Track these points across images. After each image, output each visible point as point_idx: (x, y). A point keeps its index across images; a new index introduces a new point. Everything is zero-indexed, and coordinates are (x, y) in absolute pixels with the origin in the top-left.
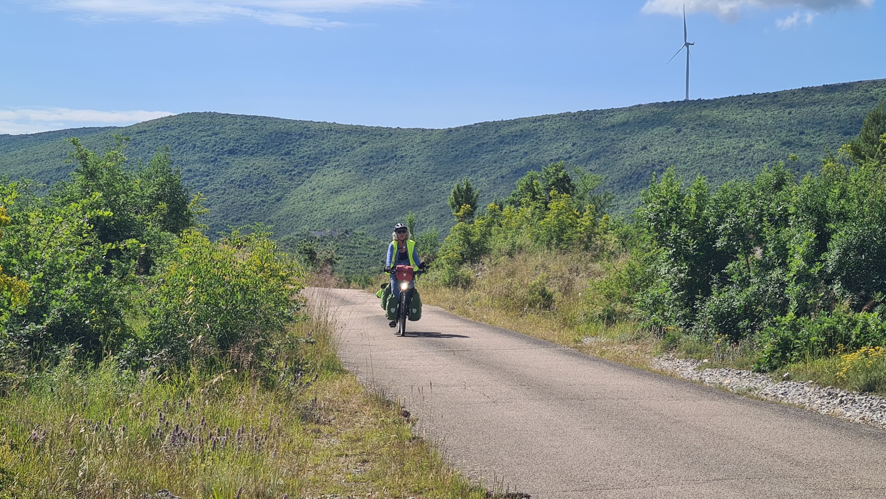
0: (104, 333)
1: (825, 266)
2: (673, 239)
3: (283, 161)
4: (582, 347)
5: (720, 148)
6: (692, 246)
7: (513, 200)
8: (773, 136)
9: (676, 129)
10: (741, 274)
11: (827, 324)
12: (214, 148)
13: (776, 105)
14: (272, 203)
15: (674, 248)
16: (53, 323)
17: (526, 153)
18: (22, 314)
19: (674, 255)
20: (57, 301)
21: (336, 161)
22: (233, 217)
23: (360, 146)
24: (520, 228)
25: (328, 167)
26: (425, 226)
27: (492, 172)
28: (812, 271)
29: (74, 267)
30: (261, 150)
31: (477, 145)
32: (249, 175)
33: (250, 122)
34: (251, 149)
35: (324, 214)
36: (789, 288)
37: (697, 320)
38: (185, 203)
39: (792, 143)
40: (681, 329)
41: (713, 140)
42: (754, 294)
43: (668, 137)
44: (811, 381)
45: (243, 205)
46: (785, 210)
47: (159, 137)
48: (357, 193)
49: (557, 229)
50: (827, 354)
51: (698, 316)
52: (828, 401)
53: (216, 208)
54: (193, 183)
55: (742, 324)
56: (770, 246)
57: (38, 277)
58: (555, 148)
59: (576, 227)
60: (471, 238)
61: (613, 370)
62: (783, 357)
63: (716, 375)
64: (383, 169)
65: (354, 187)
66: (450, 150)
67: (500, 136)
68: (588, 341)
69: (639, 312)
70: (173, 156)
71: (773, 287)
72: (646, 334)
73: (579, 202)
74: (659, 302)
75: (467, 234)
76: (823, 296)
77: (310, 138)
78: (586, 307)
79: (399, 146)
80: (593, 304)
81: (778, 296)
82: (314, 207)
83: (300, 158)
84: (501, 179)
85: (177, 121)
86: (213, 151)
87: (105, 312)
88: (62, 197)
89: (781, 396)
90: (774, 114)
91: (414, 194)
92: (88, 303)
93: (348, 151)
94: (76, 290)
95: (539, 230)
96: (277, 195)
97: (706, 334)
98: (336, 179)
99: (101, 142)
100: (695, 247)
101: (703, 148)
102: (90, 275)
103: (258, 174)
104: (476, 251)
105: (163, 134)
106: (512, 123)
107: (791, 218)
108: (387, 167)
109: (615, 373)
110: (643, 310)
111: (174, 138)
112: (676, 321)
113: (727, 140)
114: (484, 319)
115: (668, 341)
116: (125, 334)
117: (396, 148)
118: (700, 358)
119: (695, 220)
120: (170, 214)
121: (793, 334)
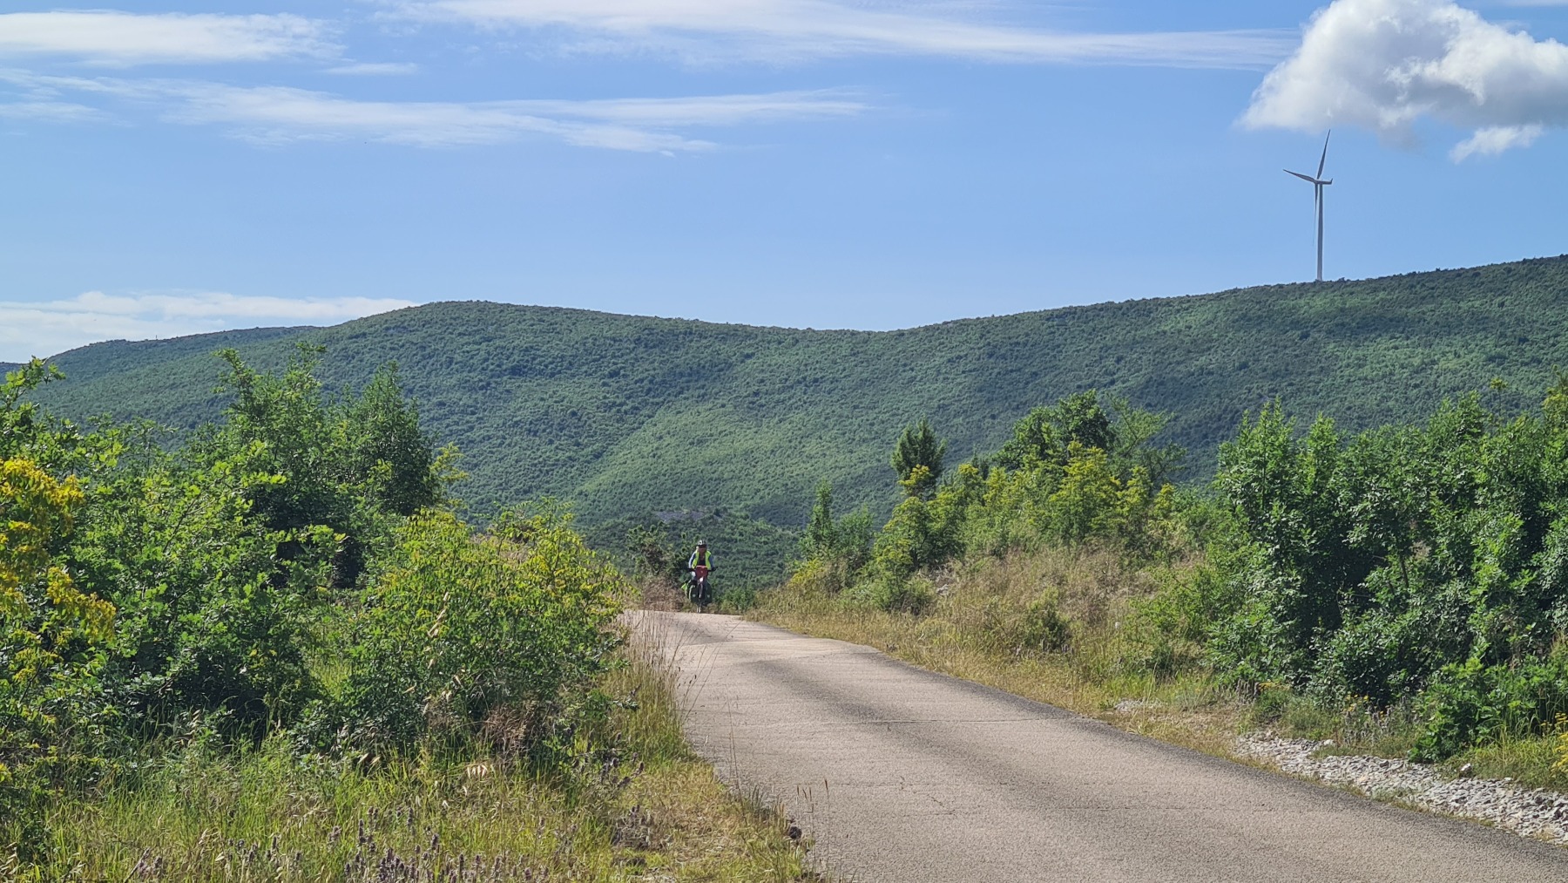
0: (271, 690)
1: (1538, 575)
2: (1275, 529)
3: (607, 388)
4: (1113, 718)
5: (1378, 366)
6: (1309, 541)
7: (1006, 458)
8: (1472, 346)
9: (1300, 332)
10: (1392, 590)
11: (1538, 679)
12: (485, 365)
13: (1476, 290)
14: (586, 462)
15: (1276, 544)
16: (184, 672)
17: (1035, 374)
18: (129, 656)
19: (1277, 556)
20: (190, 633)
21: (699, 388)
22: (518, 486)
23: (742, 362)
24: (1016, 508)
25: (685, 398)
26: (857, 502)
27: (975, 407)
28: (1514, 585)
29: (220, 574)
30: (567, 369)
31: (949, 361)
32: (547, 411)
33: (549, 319)
34: (550, 367)
35: (679, 482)
36: (1476, 615)
37: (1316, 671)
38: (425, 463)
39: (1505, 358)
40: (1288, 687)
41: (1365, 352)
42: (1416, 626)
43: (1286, 347)
44: (1509, 779)
45: (535, 465)
46: (1469, 478)
47: (388, 345)
48: (736, 445)
49: (1080, 509)
50: (1537, 731)
51: (1318, 665)
52: (1536, 813)
53: (488, 470)
54: (448, 426)
55: (1394, 678)
56: (1443, 541)
57: (158, 591)
58: (1087, 366)
59: (1114, 506)
60: (929, 525)
61: (1164, 757)
62: (1463, 735)
63: (1345, 766)
64: (783, 401)
65: (731, 433)
66: (901, 369)
67: (989, 344)
68: (1126, 707)
69: (1216, 656)
70: (413, 377)
71: (1448, 613)
72: (1227, 694)
73: (1122, 462)
74: (1251, 639)
75: (922, 518)
76: (1534, 630)
77: (654, 346)
78: (1124, 646)
79: (810, 361)
80: (1138, 641)
81: (1456, 629)
82: (659, 469)
83: (636, 382)
84: (990, 420)
85: (420, 316)
86: (483, 369)
87: (274, 653)
88: (209, 452)
89: (1454, 804)
90: (1473, 306)
91: (837, 446)
92: (245, 637)
93: (722, 370)
94: (224, 616)
95: (1050, 511)
96: (595, 447)
97: (1330, 697)
98: (700, 418)
99: (286, 353)
100: (1313, 542)
101: (1348, 365)
102: (248, 588)
103: (562, 410)
104: (939, 547)
105: (395, 339)
106: (1010, 322)
107: (1480, 492)
108: (789, 399)
109: (1168, 763)
110: (1223, 652)
111: (415, 347)
112: (1280, 672)
113: (1390, 353)
114: (946, 668)
115: (1263, 707)
116: (309, 691)
117: (806, 365)
118: (1319, 738)
119: (1315, 496)
120: (399, 481)
121: (1480, 695)
